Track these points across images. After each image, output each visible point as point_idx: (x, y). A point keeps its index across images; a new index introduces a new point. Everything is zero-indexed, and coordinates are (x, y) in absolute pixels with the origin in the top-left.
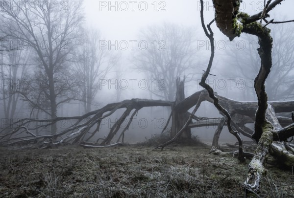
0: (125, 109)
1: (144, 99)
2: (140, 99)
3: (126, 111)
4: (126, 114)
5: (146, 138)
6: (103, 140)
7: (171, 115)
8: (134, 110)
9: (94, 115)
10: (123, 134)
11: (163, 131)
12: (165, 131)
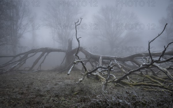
0: (41, 53)
1: (52, 48)
2: (50, 48)
3: (42, 54)
4: (42, 55)
5: (53, 67)
6: (29, 69)
7: (66, 56)
8: (46, 53)
9: (24, 55)
10: (40, 65)
11: (61, 64)
12: (62, 64)
